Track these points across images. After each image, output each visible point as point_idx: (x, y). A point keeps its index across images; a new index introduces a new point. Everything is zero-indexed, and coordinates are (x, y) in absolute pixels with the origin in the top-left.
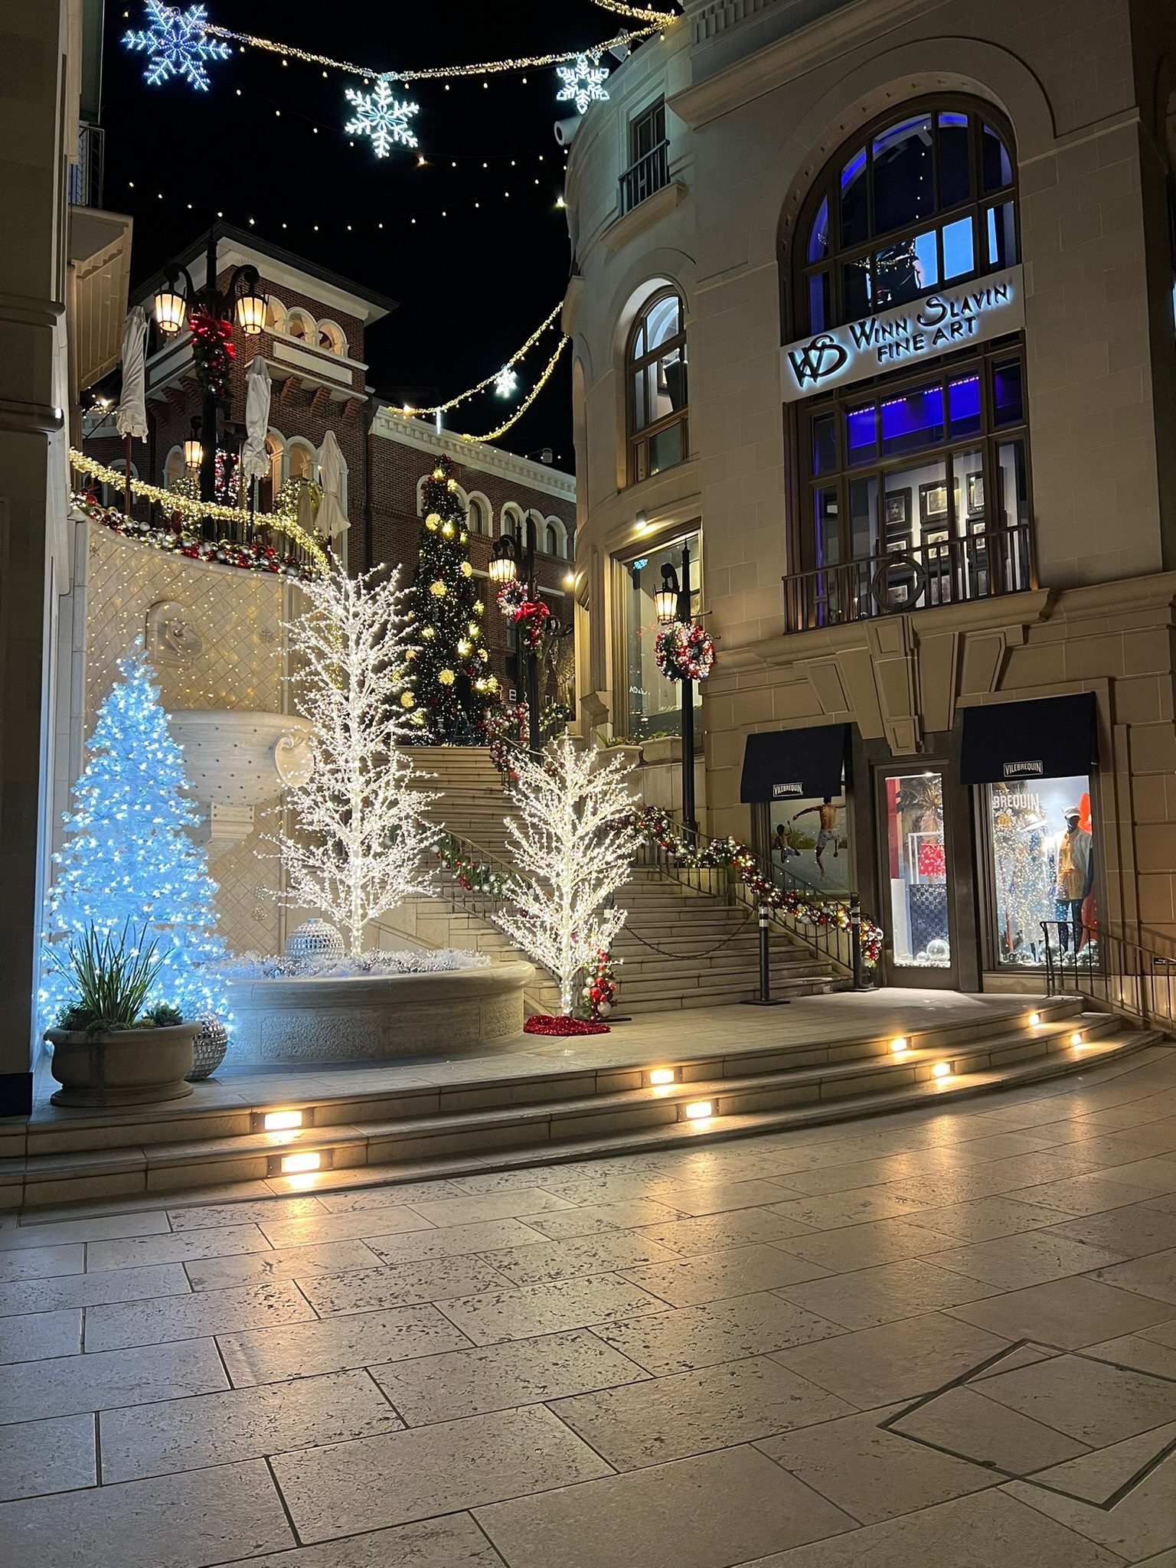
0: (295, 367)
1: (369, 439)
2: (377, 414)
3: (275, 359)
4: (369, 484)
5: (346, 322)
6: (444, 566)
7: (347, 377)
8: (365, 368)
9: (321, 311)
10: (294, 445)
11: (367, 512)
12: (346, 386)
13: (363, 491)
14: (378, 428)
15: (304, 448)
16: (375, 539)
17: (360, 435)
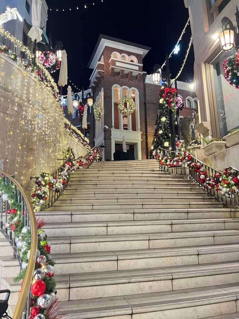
0: (122, 67)
1: (144, 84)
2: (147, 77)
3: (116, 66)
4: (145, 96)
5: (137, 56)
6: (165, 112)
7: (137, 68)
8: (142, 65)
9: (129, 54)
10: (124, 89)
11: (145, 103)
12: (137, 70)
13: (143, 98)
14: (147, 81)
15: (127, 89)
16: (147, 110)
17: (142, 84)
